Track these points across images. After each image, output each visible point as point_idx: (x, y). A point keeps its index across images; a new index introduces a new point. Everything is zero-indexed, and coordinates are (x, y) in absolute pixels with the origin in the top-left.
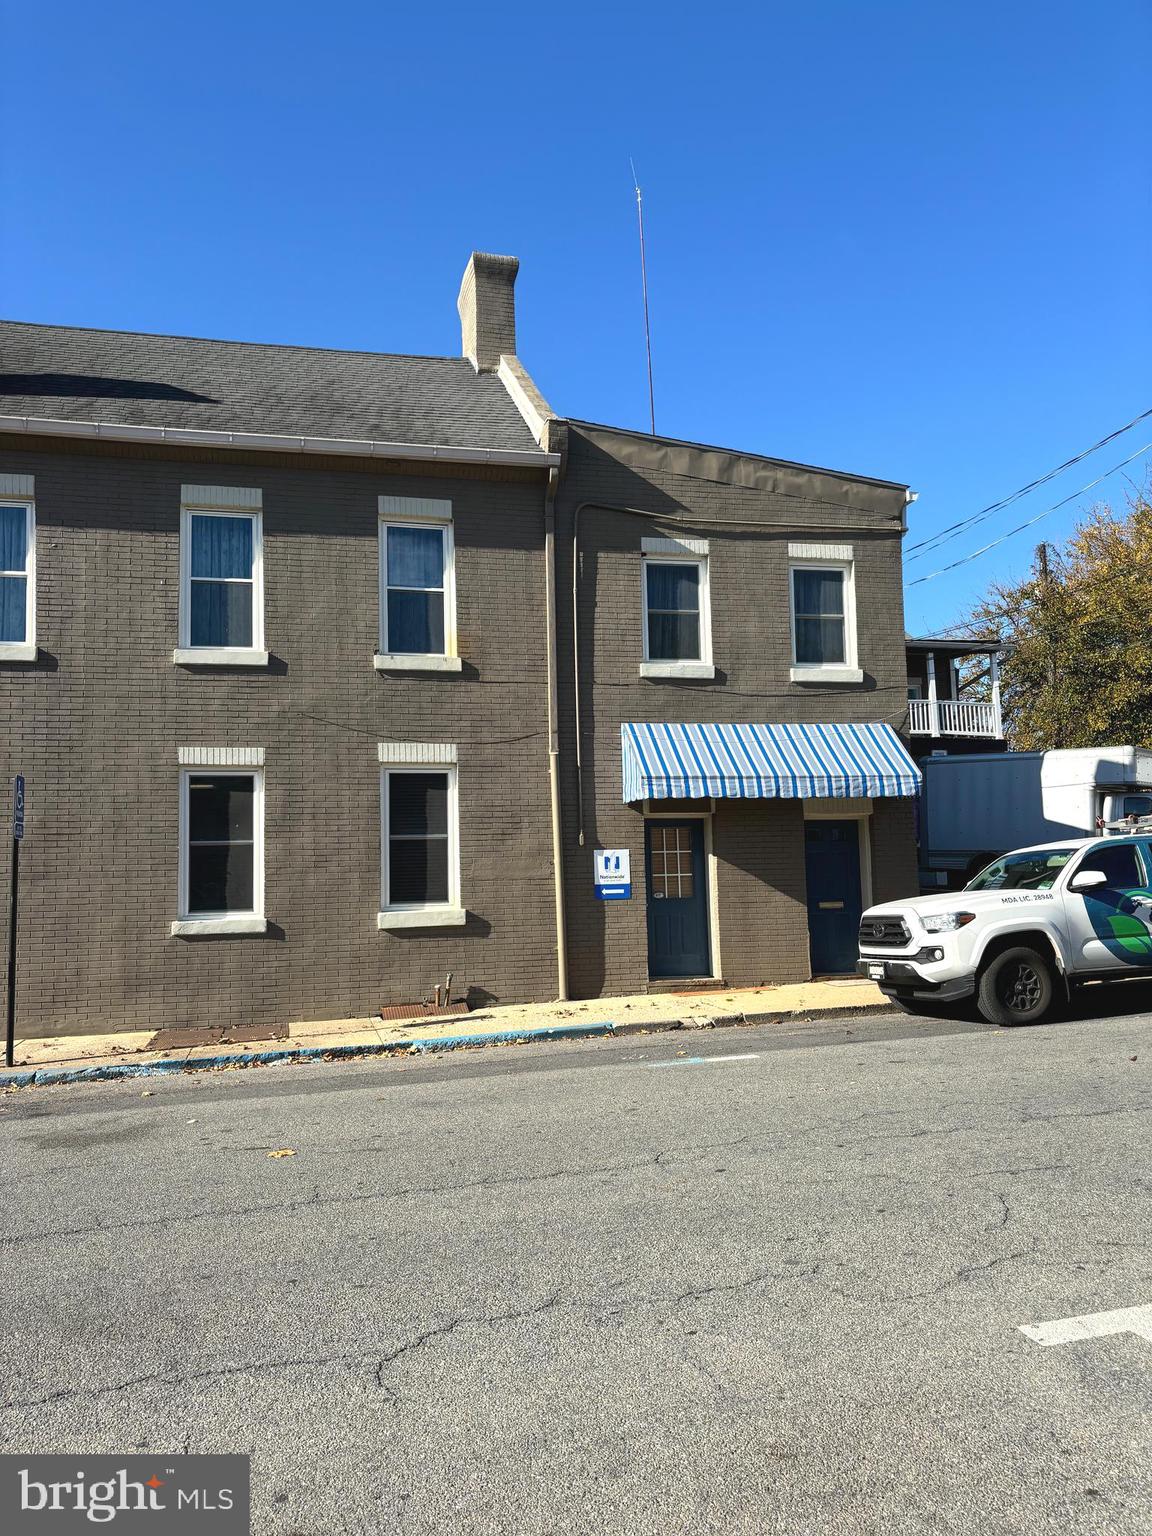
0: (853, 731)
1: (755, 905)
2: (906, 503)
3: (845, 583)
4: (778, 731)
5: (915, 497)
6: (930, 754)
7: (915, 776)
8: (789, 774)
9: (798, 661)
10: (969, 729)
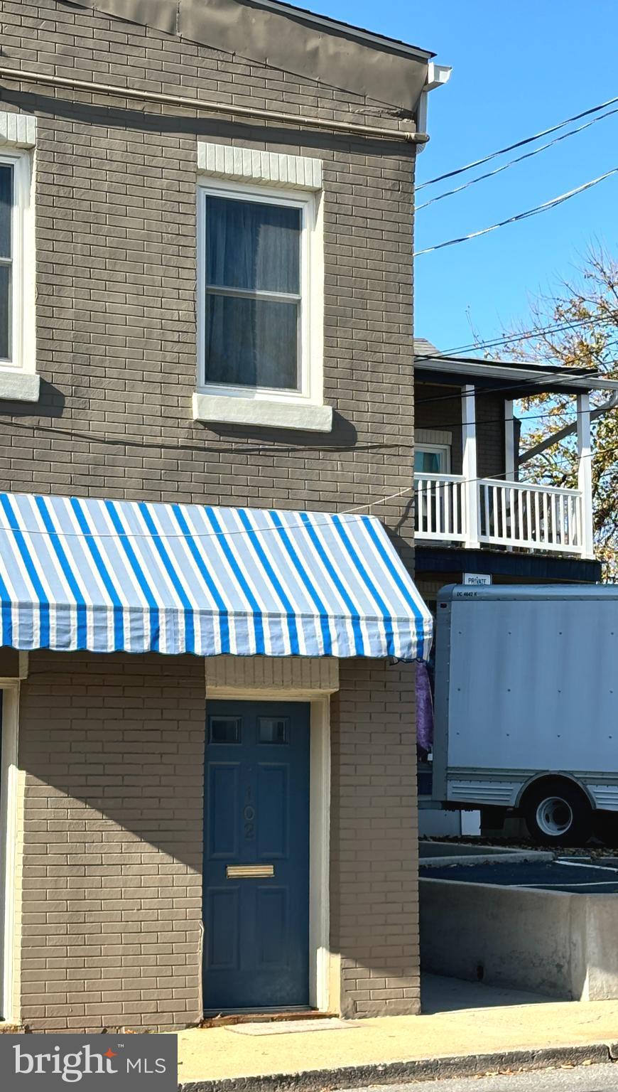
0: (309, 527)
1: (99, 871)
2: (427, 87)
3: (305, 233)
4: (164, 518)
5: (444, 77)
6: (460, 582)
7: (419, 621)
8: (180, 607)
9: (210, 378)
10: (534, 537)
